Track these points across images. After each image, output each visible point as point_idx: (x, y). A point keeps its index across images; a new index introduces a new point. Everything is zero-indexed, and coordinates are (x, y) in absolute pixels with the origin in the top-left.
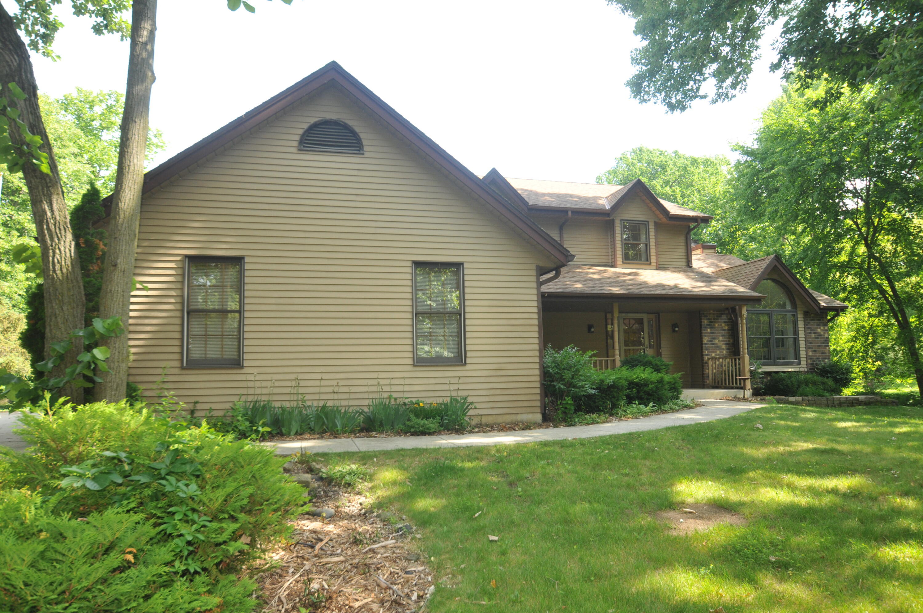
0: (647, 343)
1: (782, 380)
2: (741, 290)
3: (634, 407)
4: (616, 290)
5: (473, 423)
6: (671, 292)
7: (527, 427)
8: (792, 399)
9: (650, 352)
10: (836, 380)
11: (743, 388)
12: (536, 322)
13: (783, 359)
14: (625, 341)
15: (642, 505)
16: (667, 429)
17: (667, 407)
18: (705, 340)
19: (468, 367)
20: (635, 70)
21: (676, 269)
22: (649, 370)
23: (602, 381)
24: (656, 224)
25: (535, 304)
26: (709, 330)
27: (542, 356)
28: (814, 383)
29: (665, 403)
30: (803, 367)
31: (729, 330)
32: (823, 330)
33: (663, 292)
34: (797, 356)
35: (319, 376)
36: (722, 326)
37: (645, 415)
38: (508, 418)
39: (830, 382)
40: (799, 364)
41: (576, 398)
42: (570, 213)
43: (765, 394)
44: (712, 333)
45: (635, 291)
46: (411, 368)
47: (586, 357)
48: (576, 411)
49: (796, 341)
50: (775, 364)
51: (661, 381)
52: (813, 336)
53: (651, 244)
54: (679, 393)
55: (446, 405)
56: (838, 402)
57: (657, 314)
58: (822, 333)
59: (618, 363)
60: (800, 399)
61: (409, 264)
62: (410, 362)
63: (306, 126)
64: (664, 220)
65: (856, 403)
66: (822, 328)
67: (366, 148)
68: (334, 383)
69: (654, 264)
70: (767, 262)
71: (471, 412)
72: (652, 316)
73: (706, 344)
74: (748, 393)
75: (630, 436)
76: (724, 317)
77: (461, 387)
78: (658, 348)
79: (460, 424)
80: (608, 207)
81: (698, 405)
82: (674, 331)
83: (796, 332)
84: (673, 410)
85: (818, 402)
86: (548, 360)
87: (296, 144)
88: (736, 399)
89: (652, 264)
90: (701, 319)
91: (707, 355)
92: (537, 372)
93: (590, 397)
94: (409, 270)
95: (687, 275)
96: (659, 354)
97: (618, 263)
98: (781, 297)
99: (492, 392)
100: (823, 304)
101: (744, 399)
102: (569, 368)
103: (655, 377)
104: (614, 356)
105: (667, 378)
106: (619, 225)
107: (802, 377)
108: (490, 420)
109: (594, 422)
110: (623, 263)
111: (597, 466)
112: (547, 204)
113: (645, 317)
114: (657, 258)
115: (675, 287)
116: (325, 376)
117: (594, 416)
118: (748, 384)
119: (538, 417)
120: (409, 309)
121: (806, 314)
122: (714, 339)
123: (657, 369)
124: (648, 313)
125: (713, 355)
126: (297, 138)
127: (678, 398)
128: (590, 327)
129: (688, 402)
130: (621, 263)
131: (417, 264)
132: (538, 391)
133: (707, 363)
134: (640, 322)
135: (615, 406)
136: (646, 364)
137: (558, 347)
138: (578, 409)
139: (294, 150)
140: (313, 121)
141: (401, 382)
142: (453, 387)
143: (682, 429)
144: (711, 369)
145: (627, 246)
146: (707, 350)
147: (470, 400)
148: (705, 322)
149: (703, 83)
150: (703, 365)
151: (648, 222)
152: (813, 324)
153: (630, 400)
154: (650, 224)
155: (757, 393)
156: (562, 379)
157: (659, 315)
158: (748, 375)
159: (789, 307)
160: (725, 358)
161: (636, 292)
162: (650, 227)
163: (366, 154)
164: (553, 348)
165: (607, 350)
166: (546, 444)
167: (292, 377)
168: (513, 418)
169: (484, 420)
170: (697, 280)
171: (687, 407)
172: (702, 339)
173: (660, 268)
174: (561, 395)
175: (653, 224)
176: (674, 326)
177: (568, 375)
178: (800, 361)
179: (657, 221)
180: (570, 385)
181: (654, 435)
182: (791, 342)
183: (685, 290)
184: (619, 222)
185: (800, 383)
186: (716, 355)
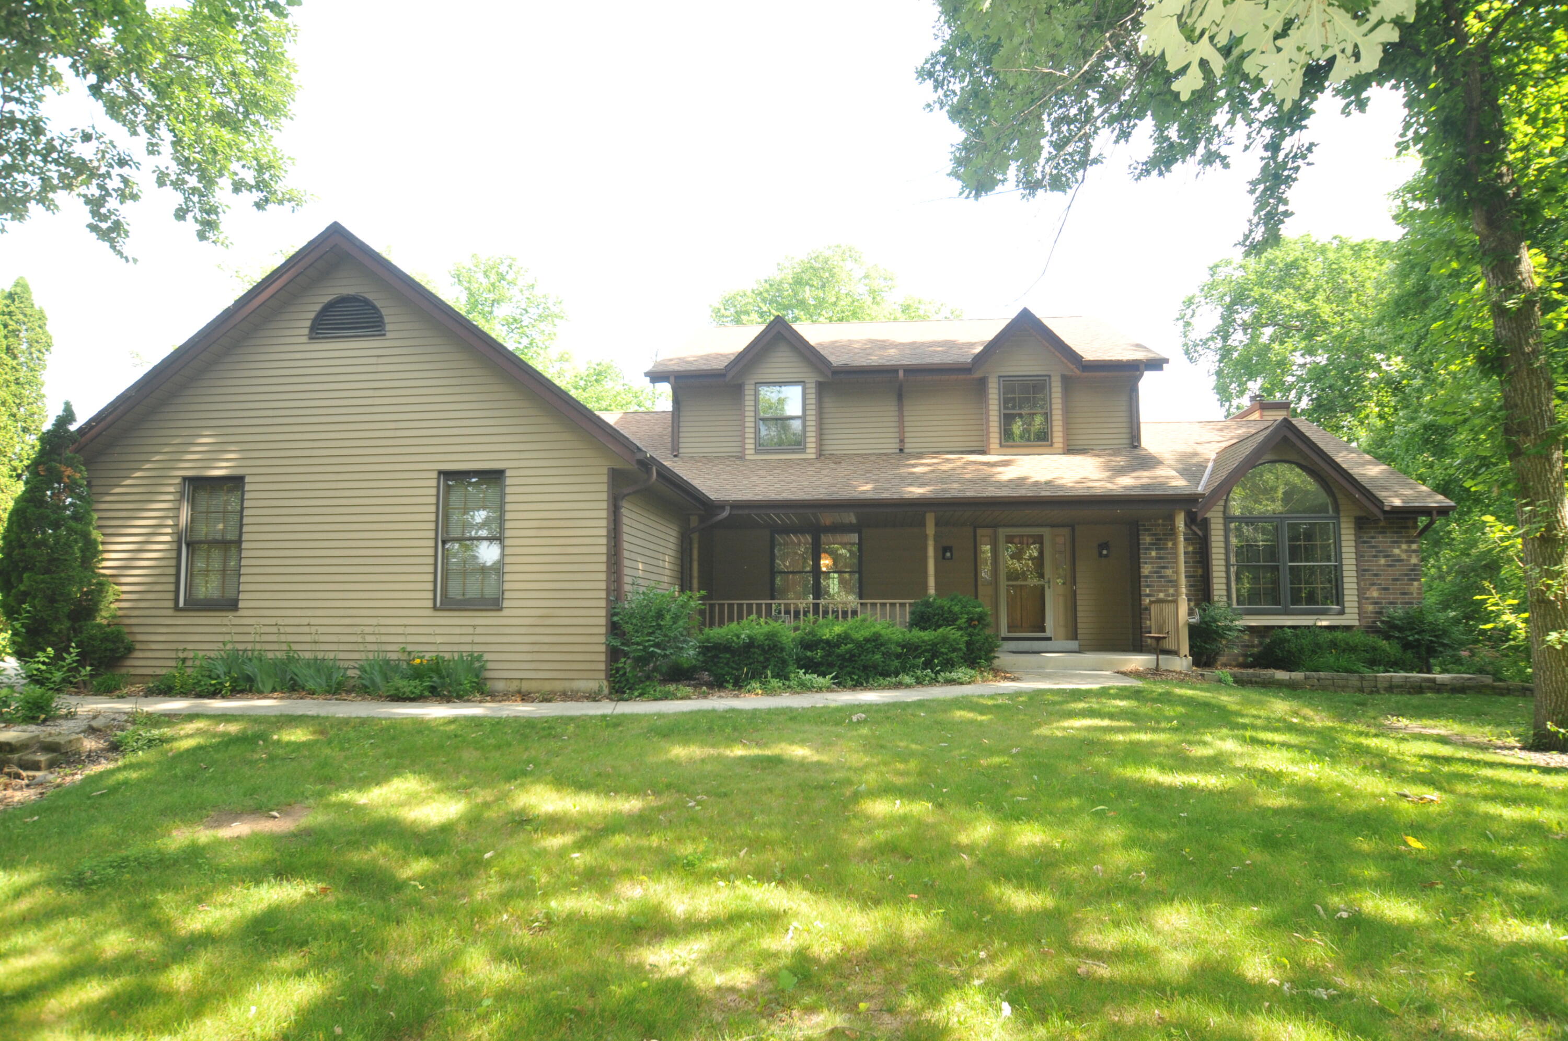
2: (1178, 483)
4: (918, 492)
6: (1020, 493)
8: (1280, 677)
9: (1053, 591)
10: (1408, 645)
11: (1170, 652)
12: (605, 549)
13: (1307, 603)
18: (1146, 570)
19: (505, 612)
21: (1102, 452)
24: (1063, 379)
25: (603, 523)
26: (1154, 554)
30: (1351, 620)
31: (1193, 553)
32: (1406, 551)
33: (1006, 493)
34: (1339, 600)
38: (558, 686)
39: (1391, 647)
40: (1342, 612)
42: (901, 373)
44: (1160, 558)
45: (955, 492)
46: (430, 612)
49: (1338, 570)
50: (1286, 612)
52: (1382, 561)
53: (1054, 412)
56: (1386, 685)
57: (1072, 526)
58: (1404, 556)
61: (435, 475)
62: (430, 604)
63: (318, 308)
64: (1075, 371)
65: (1429, 688)
66: (1404, 546)
67: (388, 327)
69: (1058, 445)
70: (1269, 430)
72: (1059, 531)
73: (1147, 577)
74: (1181, 661)
78: (1070, 581)
80: (971, 358)
82: (1101, 555)
83: (1337, 556)
85: (1341, 683)
87: (306, 331)
89: (1056, 445)
90: (1138, 535)
91: (1148, 595)
94: (435, 483)
97: (992, 446)
98: (1313, 492)
99: (536, 648)
100: (1395, 502)
106: (996, 385)
107: (1344, 635)
110: (1001, 446)
113: (1046, 532)
114: (1065, 435)
115: (1046, 483)
118: (1183, 644)
119: (603, 685)
120: (431, 534)
122: (1164, 568)
124: (1052, 526)
125: (1161, 595)
126: (309, 323)
130: (997, 446)
131: (446, 475)
132: (603, 649)
133: (1147, 609)
139: (305, 339)
140: (326, 299)
145: (1008, 419)
146: (1148, 586)
148: (1147, 539)
150: (1139, 612)
151: (1049, 376)
154: (1053, 379)
157: (1073, 530)
162: (1053, 384)
163: (389, 335)
168: (567, 684)
169: (525, 686)
170: (1110, 469)
172: (1139, 568)
173: (1070, 451)
175: (1059, 379)
176: (1102, 546)
178: (1344, 608)
179: (1066, 373)
182: (1327, 572)
183: (1059, 487)
184: (996, 380)
186: (1168, 595)
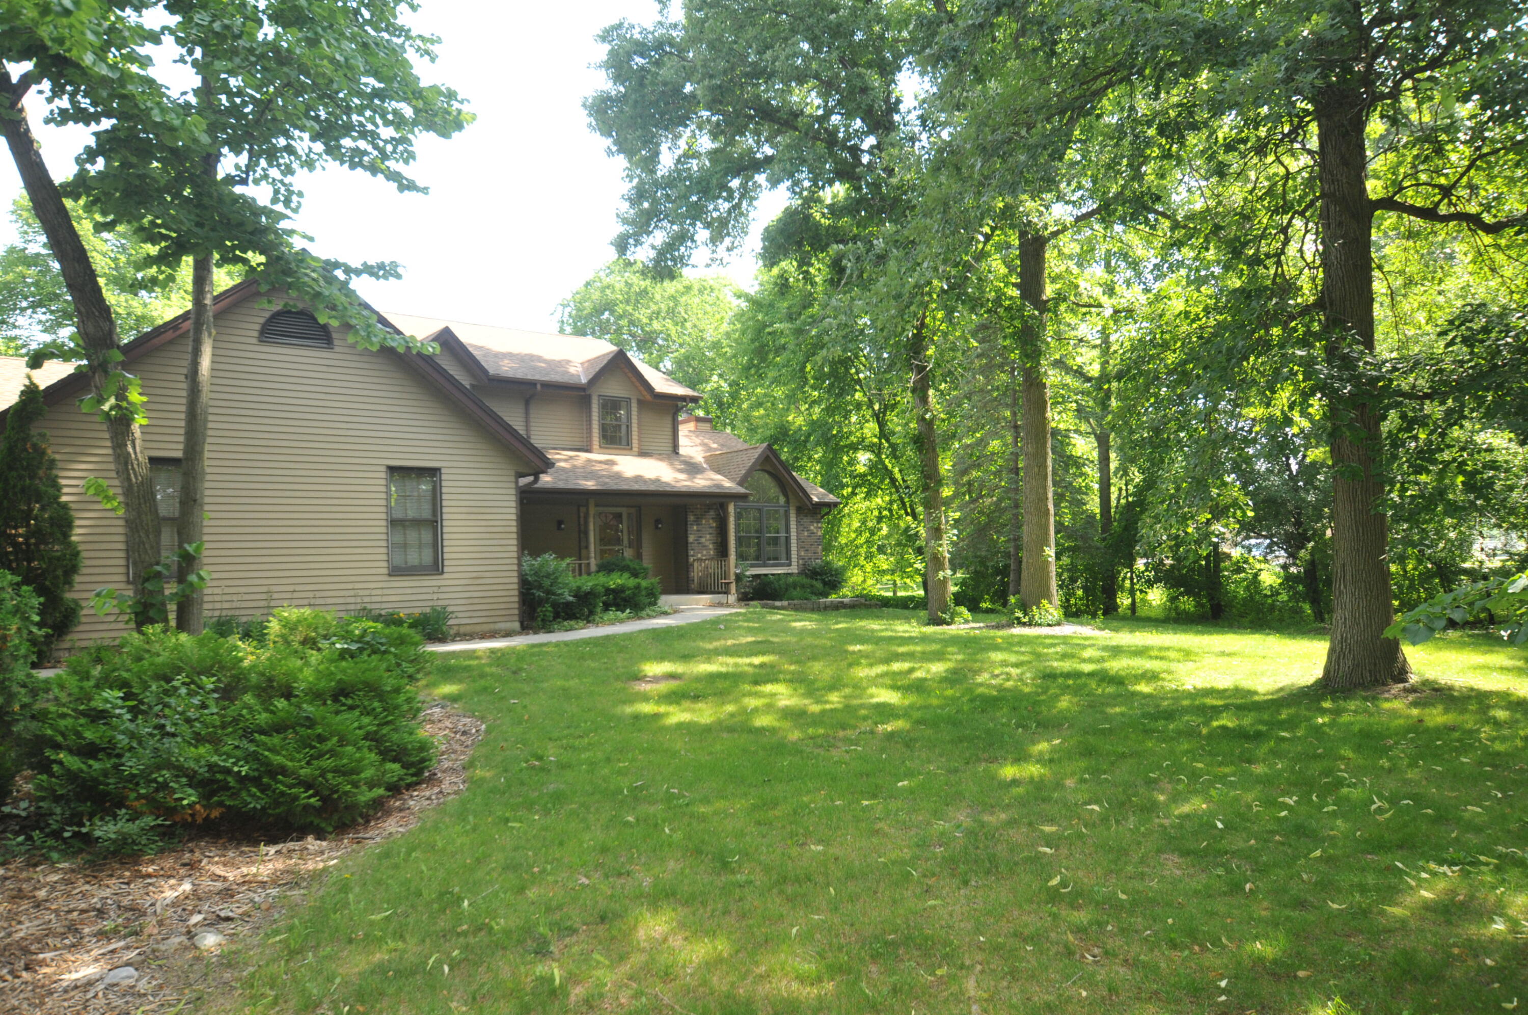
0: (626, 542)
1: (771, 583)
2: (728, 484)
3: (611, 614)
4: (590, 485)
5: (452, 632)
6: (652, 488)
7: (508, 634)
8: (778, 603)
9: (628, 553)
10: (825, 583)
11: (727, 592)
12: (514, 529)
13: (774, 559)
14: (601, 540)
15: (617, 678)
16: (640, 631)
17: (644, 613)
18: (691, 538)
19: (445, 576)
20: (620, 229)
21: (660, 456)
22: (626, 575)
23: (579, 588)
24: (640, 403)
25: (514, 511)
26: (695, 528)
27: (520, 565)
28: (803, 586)
29: (642, 609)
30: (794, 569)
31: (716, 528)
32: (816, 528)
33: (644, 488)
34: (788, 557)
35: (291, 588)
36: (709, 523)
37: (621, 621)
38: (486, 628)
39: (819, 585)
40: (790, 565)
41: (555, 605)
42: (539, 386)
43: (752, 599)
44: (699, 531)
45: (613, 486)
46: (386, 578)
47: (564, 564)
48: (555, 618)
49: (788, 539)
50: (765, 565)
51: (638, 587)
52: (805, 534)
53: (633, 425)
54: (656, 599)
55: (425, 615)
56: (824, 606)
57: (638, 510)
58: (815, 530)
59: (593, 568)
60: (785, 603)
61: (384, 469)
62: (385, 571)
63: (267, 315)
64: (648, 397)
65: (844, 607)
66: (816, 526)
67: (336, 342)
68: (311, 595)
69: (635, 449)
70: (760, 451)
71: (450, 622)
72: (633, 510)
73: (691, 543)
74: (732, 598)
75: (607, 638)
76: (712, 513)
77: (441, 596)
78: (637, 546)
79: (443, 633)
80: (584, 380)
81: (676, 612)
82: (656, 528)
83: (788, 530)
84: (650, 617)
86: (526, 567)
87: (256, 334)
88: (720, 605)
90: (686, 516)
91: (692, 556)
92: (516, 580)
93: (568, 604)
94: (383, 475)
95: (671, 464)
96: (639, 556)
97: (594, 449)
98: (773, 490)
99: (469, 601)
100: (815, 499)
101: (728, 605)
102: (548, 576)
103: (632, 582)
104: (588, 558)
105: (644, 584)
106: (596, 402)
107: (791, 579)
108: (468, 629)
109: (571, 629)
110: (600, 449)
111: (582, 658)
112: (511, 374)
113: (624, 511)
114: (640, 440)
115: (657, 480)
116: (298, 588)
117: (572, 623)
118: (733, 587)
119: (516, 625)
120: (384, 516)
121: (800, 510)
122: (701, 537)
123: (635, 575)
124: (627, 509)
125: (699, 556)
126: (258, 327)
127: (655, 604)
128: (560, 523)
129: (666, 608)
130: (597, 449)
131: (392, 469)
132: (516, 599)
133: (692, 565)
134: (618, 516)
135: (591, 613)
136: (624, 569)
137: (535, 552)
138: (557, 616)
139: (255, 341)
140: (274, 309)
141: (379, 592)
142: (435, 597)
143: (654, 630)
144: (697, 572)
145: (604, 429)
146: (692, 550)
147: (450, 609)
148: (691, 518)
149: (694, 252)
150: (687, 567)
151: (630, 399)
152: (806, 520)
153: (607, 607)
154: (632, 401)
155: (745, 598)
156: (540, 587)
158: (733, 578)
159: (782, 500)
160: (712, 559)
161: (615, 487)
162: (632, 405)
163: (337, 349)
164: (531, 555)
165: (580, 551)
166: (534, 646)
167: (264, 589)
168: (492, 626)
169: (462, 630)
170: (681, 471)
171: (665, 614)
172: (687, 537)
173: (643, 454)
174: (541, 602)
175: (636, 402)
176: (658, 521)
177: (547, 583)
178: (791, 562)
179: (641, 398)
180: (549, 592)
181: (629, 636)
182: (783, 540)
183: (668, 484)
184: (596, 398)
185: (788, 587)
186: (702, 556)
